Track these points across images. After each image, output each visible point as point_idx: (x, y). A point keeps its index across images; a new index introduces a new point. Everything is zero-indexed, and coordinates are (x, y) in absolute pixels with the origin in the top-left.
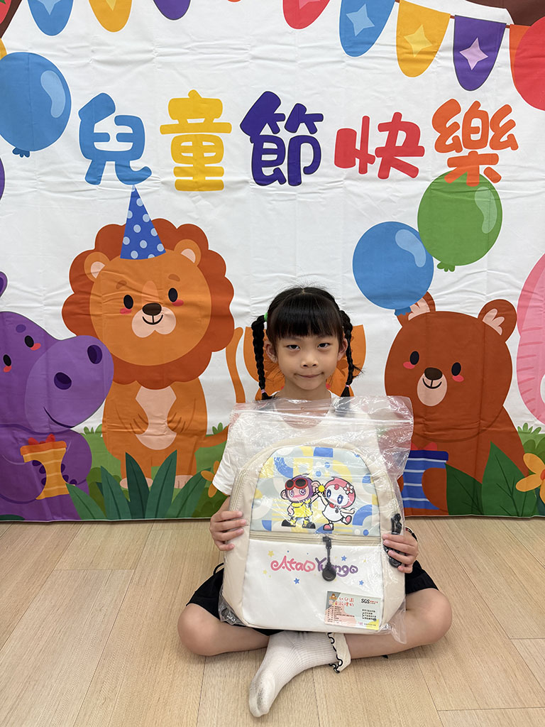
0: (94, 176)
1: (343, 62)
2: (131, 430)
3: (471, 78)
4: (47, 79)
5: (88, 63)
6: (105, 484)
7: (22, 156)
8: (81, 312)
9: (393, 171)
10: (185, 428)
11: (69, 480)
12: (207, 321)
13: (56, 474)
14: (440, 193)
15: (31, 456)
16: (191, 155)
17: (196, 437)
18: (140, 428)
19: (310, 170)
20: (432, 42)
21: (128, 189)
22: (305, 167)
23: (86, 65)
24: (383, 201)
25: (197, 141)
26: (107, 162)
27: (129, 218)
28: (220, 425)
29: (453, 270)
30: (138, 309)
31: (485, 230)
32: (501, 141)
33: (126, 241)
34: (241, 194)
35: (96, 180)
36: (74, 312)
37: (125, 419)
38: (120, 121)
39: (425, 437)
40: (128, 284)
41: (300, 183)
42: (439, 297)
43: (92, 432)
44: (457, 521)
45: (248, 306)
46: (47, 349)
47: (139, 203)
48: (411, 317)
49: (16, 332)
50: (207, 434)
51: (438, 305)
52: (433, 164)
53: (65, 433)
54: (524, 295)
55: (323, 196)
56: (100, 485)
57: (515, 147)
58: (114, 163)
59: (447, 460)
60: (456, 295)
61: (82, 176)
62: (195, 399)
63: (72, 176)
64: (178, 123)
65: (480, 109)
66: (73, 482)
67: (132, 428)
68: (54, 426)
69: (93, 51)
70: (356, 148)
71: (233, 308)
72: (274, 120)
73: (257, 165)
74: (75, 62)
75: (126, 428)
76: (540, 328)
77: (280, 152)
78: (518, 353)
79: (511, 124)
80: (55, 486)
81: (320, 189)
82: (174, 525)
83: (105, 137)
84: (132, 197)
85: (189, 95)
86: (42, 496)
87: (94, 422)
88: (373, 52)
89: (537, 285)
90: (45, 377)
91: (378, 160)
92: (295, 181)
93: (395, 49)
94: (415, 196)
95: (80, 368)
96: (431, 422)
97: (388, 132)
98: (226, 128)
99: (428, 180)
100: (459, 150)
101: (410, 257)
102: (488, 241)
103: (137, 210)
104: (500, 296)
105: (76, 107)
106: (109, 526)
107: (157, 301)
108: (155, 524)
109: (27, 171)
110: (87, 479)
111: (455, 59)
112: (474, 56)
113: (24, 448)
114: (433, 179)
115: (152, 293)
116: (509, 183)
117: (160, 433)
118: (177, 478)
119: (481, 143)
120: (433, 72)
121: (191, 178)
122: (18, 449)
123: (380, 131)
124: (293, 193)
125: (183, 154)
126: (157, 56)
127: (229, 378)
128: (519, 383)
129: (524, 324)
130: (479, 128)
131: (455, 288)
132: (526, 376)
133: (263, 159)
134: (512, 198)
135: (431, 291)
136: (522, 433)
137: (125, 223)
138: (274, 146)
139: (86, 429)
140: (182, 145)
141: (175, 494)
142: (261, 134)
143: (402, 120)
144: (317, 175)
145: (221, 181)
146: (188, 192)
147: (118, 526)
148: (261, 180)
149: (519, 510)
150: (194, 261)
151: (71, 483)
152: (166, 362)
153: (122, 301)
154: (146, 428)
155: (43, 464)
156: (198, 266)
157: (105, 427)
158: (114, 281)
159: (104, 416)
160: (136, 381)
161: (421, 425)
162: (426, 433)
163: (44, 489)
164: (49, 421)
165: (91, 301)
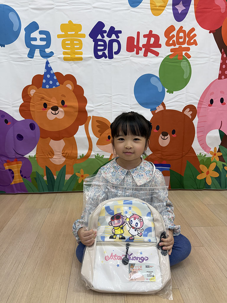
0: (31, 55)
1: (129, 10)
2: (47, 157)
3: (179, 17)
4: (11, 15)
6: (38, 178)
7: (2, 47)
8: (27, 110)
9: (149, 54)
10: (69, 156)
11: (23, 177)
12: (77, 113)
13: (18, 174)
14: (168, 63)
15: (8, 167)
16: (70, 47)
17: (73, 159)
18: (51, 156)
19: (117, 53)
20: (164, 2)
21: (45, 60)
22: (115, 52)
23: (28, 9)
24: (145, 65)
25: (72, 41)
26: (36, 49)
27: (45, 72)
28: (83, 155)
29: (172, 93)
30: (49, 109)
31: (185, 77)
32: (191, 42)
33: (44, 81)
34: (89, 62)
35: (31, 57)
37: (45, 152)
38: (41, 32)
39: (161, 158)
40: (45, 98)
42: (167, 104)
43: (32, 158)
44: (174, 191)
45: (93, 107)
46: (13, 124)
47: (49, 66)
48: (156, 112)
49: (1, 118)
50: (78, 158)
51: (167, 107)
52: (165, 51)
53: (21, 158)
54: (200, 103)
56: (35, 178)
58: (39, 49)
59: (170, 167)
60: (173, 103)
61: (26, 55)
62: (73, 144)
63: (22, 55)
64: (64, 34)
65: (183, 29)
66: (25, 177)
68: (17, 155)
69: (29, 4)
70: (135, 44)
71: (87, 108)
72: (102, 33)
73: (96, 51)
74: (23, 9)
75: (46, 156)
76: (206, 116)
77: (105, 46)
78: (197, 126)
79: (195, 35)
80: (18, 179)
81: (121, 61)
82: (65, 194)
83: (35, 39)
84: (46, 63)
85: (68, 22)
86: (13, 183)
87: (33, 153)
88: (141, 6)
89: (205, 99)
90: (13, 135)
91: (143, 49)
92: (111, 57)
93: (149, 5)
94: (158, 64)
95: (27, 132)
96: (164, 153)
97: (147, 38)
98: (83, 36)
99: (163, 57)
100: (175, 46)
101: (156, 88)
102: (185, 82)
103: (48, 69)
104: (191, 103)
105: (23, 26)
106: (39, 195)
107: (57, 105)
108: (57, 194)
109: (4, 53)
111: (173, 9)
112: (180, 8)
113: (5, 164)
114: (165, 57)
115: (54, 102)
116: (194, 59)
117: (59, 158)
118: (66, 176)
119: (183, 43)
120: (164, 14)
121: (70, 56)
122: (3, 164)
123: (144, 37)
124: (110, 62)
125: (66, 46)
126: (56, 6)
127: (86, 136)
128: (198, 137)
129: (200, 114)
130: (182, 37)
131: (174, 100)
132: (200, 134)
133: (98, 48)
134: (195, 65)
135: (164, 101)
136: (199, 157)
137: (44, 74)
138: (102, 43)
139: (29, 156)
140: (66, 42)
141: (65, 182)
142: (97, 38)
143: (153, 33)
144: (119, 55)
145: (82, 57)
146: (69, 61)
147: (43, 194)
148: (98, 57)
149: (198, 187)
150: (71, 89)
151: (24, 178)
152: (60, 130)
153: (43, 105)
154: (54, 156)
155: (13, 170)
156: (73, 91)
157: (37, 155)
158: (39, 97)
159: (37, 151)
160: (49, 137)
161: (160, 154)
162: (162, 157)
163: (13, 181)
164: (15, 153)
165: (30, 105)
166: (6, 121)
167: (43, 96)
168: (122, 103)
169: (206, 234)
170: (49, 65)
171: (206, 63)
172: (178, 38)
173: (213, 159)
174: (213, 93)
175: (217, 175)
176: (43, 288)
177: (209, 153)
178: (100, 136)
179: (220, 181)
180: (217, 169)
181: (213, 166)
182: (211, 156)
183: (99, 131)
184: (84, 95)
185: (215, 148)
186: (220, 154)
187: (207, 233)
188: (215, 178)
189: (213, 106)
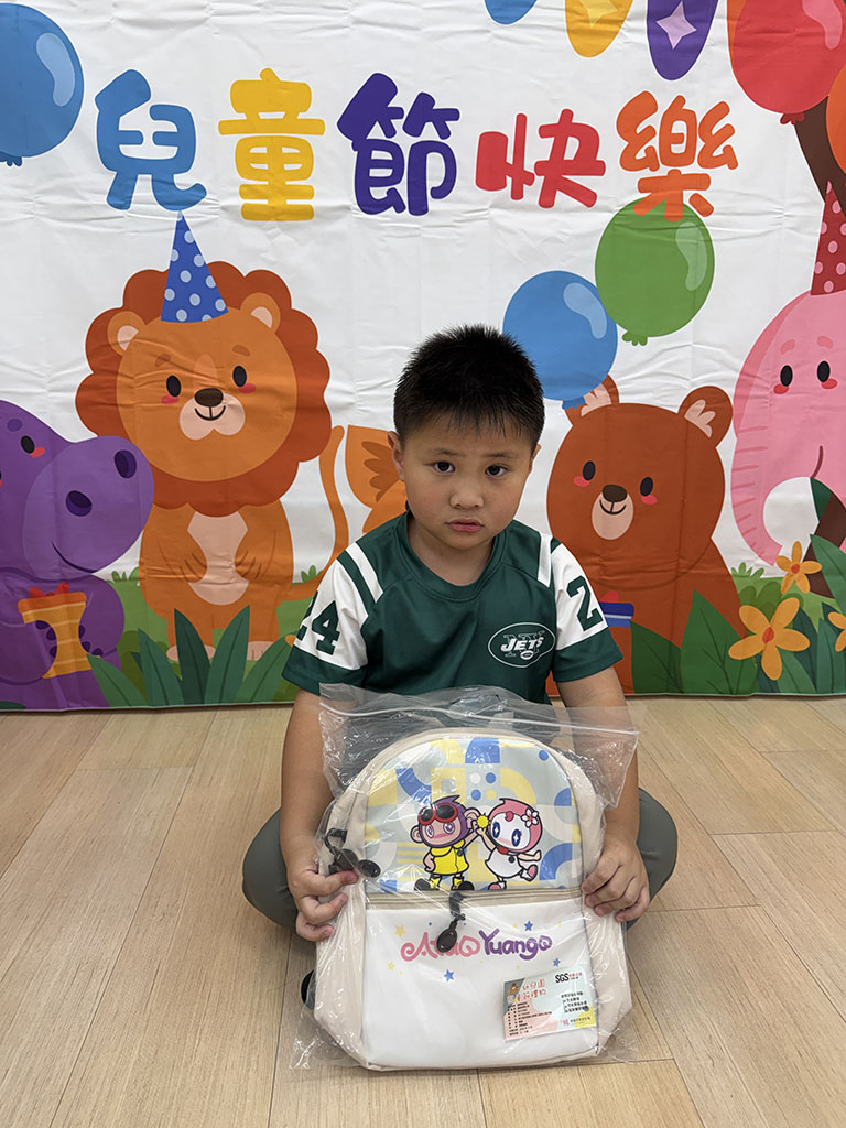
0: (120, 197)
1: (488, 31)
2: (182, 576)
3: (673, 60)
4: (45, 46)
5: (109, 24)
6: (144, 655)
7: (10, 165)
9: (560, 197)
10: (262, 570)
11: (91, 650)
12: (291, 416)
13: (70, 640)
14: (630, 232)
15: (34, 614)
16: (265, 167)
17: (277, 586)
18: (194, 573)
19: (441, 192)
20: (614, 4)
21: (172, 218)
22: (433, 189)
23: (107, 25)
24: (545, 241)
25: (275, 147)
26: (139, 176)
27: (175, 260)
28: (313, 568)
29: (644, 343)
30: (188, 397)
31: (691, 287)
32: (715, 154)
33: (170, 295)
34: (339, 226)
35: (122, 202)
36: (93, 401)
37: (172, 560)
38: (158, 112)
39: (601, 582)
40: (172, 360)
41: (425, 211)
42: (624, 382)
43: (124, 579)
45: (351, 394)
46: (54, 456)
47: (188, 238)
48: (585, 411)
49: (7, 430)
51: (623, 394)
52: (618, 188)
53: (83, 580)
54: (744, 380)
55: (459, 231)
56: (137, 656)
58: (150, 176)
59: (632, 615)
60: (647, 380)
61: (102, 196)
62: (274, 530)
63: (87, 195)
64: (245, 118)
65: (684, 107)
66: (97, 652)
67: (183, 574)
68: (68, 570)
69: (115, 5)
70: (508, 161)
71: (329, 397)
72: (387, 116)
73: (363, 184)
74: (89, 21)
75: (174, 573)
76: (764, 428)
77: (396, 164)
78: (734, 463)
79: (729, 131)
80: (70, 658)
81: (456, 221)
82: (248, 712)
83: (136, 138)
85: (261, 76)
86: (52, 673)
87: (127, 563)
88: (531, 18)
89: (762, 366)
90: (52, 497)
91: (539, 180)
92: (419, 207)
93: (563, 14)
94: (591, 236)
95: (104, 483)
97: (553, 139)
98: (317, 127)
99: (611, 211)
100: (655, 168)
101: (584, 323)
102: (692, 302)
103: (185, 248)
104: (710, 381)
105: (92, 89)
106: (150, 716)
107: (217, 385)
108: (218, 712)
109: (17, 187)
110: (118, 647)
111: (650, 32)
112: (677, 28)
113: (23, 603)
114: (616, 210)
115: (208, 374)
116: (724, 217)
117: (225, 581)
118: (251, 646)
119: (686, 158)
120: (618, 51)
121: (265, 202)
122: (15, 603)
123: (542, 137)
124: (417, 226)
125: (252, 165)
126: (213, 15)
128: (734, 506)
129: (742, 423)
130: (682, 134)
131: (649, 370)
132: (744, 495)
133: (371, 175)
134: (729, 240)
135: (614, 373)
136: (738, 576)
137: (168, 268)
138: (387, 156)
139: (115, 574)
140: (251, 151)
141: (248, 669)
142: (369, 137)
143: (573, 121)
144: (450, 201)
145: (310, 207)
146: (261, 222)
147: (166, 715)
148: (369, 206)
149: (733, 686)
150: (270, 326)
151: (94, 653)
152: (231, 476)
153: (165, 384)
154: (204, 573)
155: (52, 626)
156: (276, 333)
157: (143, 571)
158: (153, 355)
159: (141, 556)
160: (187, 505)
161: (596, 568)
162: (604, 578)
163: (55, 664)
164: (60, 563)
165: (118, 384)
166: (28, 444)
167: (163, 349)
169: (768, 859)
170: (187, 234)
171: (770, 232)
172: (668, 138)
173: (789, 584)
174: (790, 345)
175: (802, 643)
176: (186, 1063)
177: (776, 565)
178: (377, 500)
179: (811, 664)
180: (801, 622)
181: (788, 610)
182: (781, 573)
183: (373, 483)
184: (318, 349)
185: (797, 545)
186: (814, 567)
187: (770, 855)
188: (795, 653)
189: (791, 393)
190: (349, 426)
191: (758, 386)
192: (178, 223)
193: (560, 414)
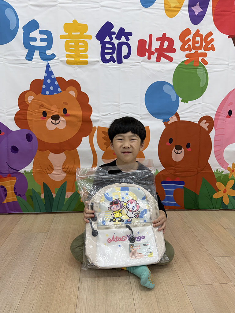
0: (29, 57)
1: (141, 10)
2: (46, 172)
3: (196, 19)
4: (8, 12)
6: (34, 196)
8: (23, 118)
9: (162, 59)
11: (18, 195)
12: (80, 124)
13: (11, 192)
14: (182, 69)
16: (74, 49)
18: (50, 171)
19: (127, 57)
20: (180, 3)
22: (124, 56)
23: (27, 6)
24: (158, 72)
25: (76, 43)
26: (35, 51)
29: (187, 103)
30: (49, 118)
31: (201, 85)
32: (208, 47)
33: (44, 86)
34: (96, 67)
35: (30, 59)
36: (20, 118)
37: (43, 167)
38: (41, 32)
39: (174, 175)
40: (44, 106)
41: (122, 62)
42: (181, 114)
43: (28, 173)
44: (188, 211)
45: (99, 117)
46: (7, 135)
47: (50, 70)
48: (169, 123)
51: (182, 118)
52: (179, 56)
53: (16, 173)
54: (217, 114)
55: (132, 68)
56: (31, 197)
57: (214, 50)
58: (39, 51)
59: (184, 185)
60: (188, 113)
61: (23, 57)
62: (75, 159)
63: (19, 56)
64: (68, 34)
65: (199, 33)
66: (19, 195)
67: (46, 171)
68: (11, 170)
70: (147, 48)
71: (92, 118)
72: (111, 34)
73: (103, 54)
74: (21, 5)
75: (43, 171)
76: (224, 128)
77: (113, 48)
78: (214, 139)
79: (212, 40)
80: (11, 197)
81: (131, 66)
82: (65, 214)
83: (35, 40)
84: (47, 67)
85: (73, 22)
86: (5, 202)
87: (29, 168)
88: (154, 6)
89: (223, 110)
91: (156, 54)
92: (120, 61)
93: (163, 5)
94: (171, 70)
95: (23, 144)
96: (177, 169)
97: (160, 42)
98: (89, 37)
99: (177, 63)
100: (190, 51)
101: (169, 97)
102: (202, 90)
103: (49, 72)
104: (207, 114)
105: (21, 25)
106: (35, 215)
107: (58, 114)
108: (56, 214)
111: (189, 11)
112: (197, 10)
114: (179, 63)
115: (55, 110)
116: (211, 65)
117: (59, 173)
118: (67, 193)
119: (200, 48)
120: (180, 16)
121: (73, 59)
123: (157, 41)
124: (119, 67)
125: (70, 48)
126: (59, 4)
127: (90, 149)
128: (214, 152)
129: (217, 127)
130: (199, 41)
131: (188, 111)
132: (218, 148)
133: (105, 52)
134: (213, 72)
135: (178, 111)
136: (215, 173)
137: (44, 78)
138: (111, 46)
139: (25, 171)
140: (70, 44)
141: (65, 201)
142: (105, 40)
143: (166, 37)
144: (129, 60)
145: (87, 61)
146: (72, 65)
147: (40, 215)
148: (105, 61)
149: (214, 206)
150: (74, 97)
152: (61, 142)
153: (42, 113)
154: (53, 171)
155: (6, 187)
156: (76, 98)
157: (34, 170)
158: (38, 105)
159: (33, 166)
160: (48, 150)
161: (173, 170)
162: (175, 173)
163: (6, 199)
164: (8, 168)
165: (27, 113)
167: (42, 103)
168: (131, 113)
170: (50, 68)
171: (225, 70)
172: (195, 42)
173: (231, 176)
174: (231, 104)
177: (227, 170)
178: (106, 149)
180: (234, 187)
181: (231, 183)
182: (229, 172)
183: (105, 144)
185: (233, 164)
188: (233, 196)
189: (232, 118)
190: (98, 127)
191: (222, 116)
192: (47, 65)
193: (162, 124)
